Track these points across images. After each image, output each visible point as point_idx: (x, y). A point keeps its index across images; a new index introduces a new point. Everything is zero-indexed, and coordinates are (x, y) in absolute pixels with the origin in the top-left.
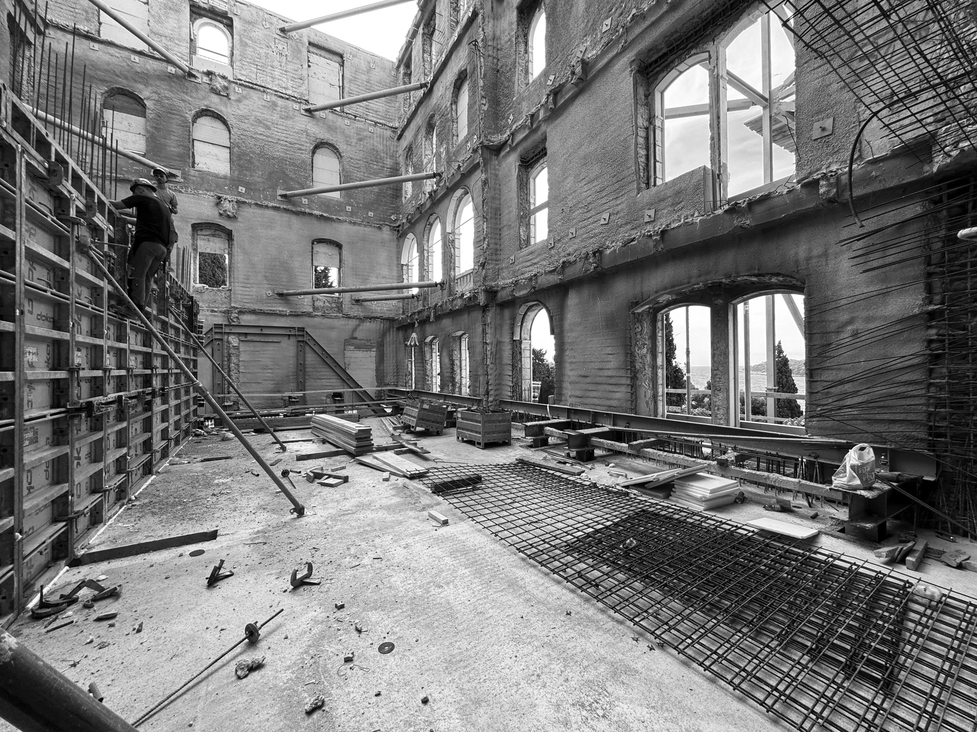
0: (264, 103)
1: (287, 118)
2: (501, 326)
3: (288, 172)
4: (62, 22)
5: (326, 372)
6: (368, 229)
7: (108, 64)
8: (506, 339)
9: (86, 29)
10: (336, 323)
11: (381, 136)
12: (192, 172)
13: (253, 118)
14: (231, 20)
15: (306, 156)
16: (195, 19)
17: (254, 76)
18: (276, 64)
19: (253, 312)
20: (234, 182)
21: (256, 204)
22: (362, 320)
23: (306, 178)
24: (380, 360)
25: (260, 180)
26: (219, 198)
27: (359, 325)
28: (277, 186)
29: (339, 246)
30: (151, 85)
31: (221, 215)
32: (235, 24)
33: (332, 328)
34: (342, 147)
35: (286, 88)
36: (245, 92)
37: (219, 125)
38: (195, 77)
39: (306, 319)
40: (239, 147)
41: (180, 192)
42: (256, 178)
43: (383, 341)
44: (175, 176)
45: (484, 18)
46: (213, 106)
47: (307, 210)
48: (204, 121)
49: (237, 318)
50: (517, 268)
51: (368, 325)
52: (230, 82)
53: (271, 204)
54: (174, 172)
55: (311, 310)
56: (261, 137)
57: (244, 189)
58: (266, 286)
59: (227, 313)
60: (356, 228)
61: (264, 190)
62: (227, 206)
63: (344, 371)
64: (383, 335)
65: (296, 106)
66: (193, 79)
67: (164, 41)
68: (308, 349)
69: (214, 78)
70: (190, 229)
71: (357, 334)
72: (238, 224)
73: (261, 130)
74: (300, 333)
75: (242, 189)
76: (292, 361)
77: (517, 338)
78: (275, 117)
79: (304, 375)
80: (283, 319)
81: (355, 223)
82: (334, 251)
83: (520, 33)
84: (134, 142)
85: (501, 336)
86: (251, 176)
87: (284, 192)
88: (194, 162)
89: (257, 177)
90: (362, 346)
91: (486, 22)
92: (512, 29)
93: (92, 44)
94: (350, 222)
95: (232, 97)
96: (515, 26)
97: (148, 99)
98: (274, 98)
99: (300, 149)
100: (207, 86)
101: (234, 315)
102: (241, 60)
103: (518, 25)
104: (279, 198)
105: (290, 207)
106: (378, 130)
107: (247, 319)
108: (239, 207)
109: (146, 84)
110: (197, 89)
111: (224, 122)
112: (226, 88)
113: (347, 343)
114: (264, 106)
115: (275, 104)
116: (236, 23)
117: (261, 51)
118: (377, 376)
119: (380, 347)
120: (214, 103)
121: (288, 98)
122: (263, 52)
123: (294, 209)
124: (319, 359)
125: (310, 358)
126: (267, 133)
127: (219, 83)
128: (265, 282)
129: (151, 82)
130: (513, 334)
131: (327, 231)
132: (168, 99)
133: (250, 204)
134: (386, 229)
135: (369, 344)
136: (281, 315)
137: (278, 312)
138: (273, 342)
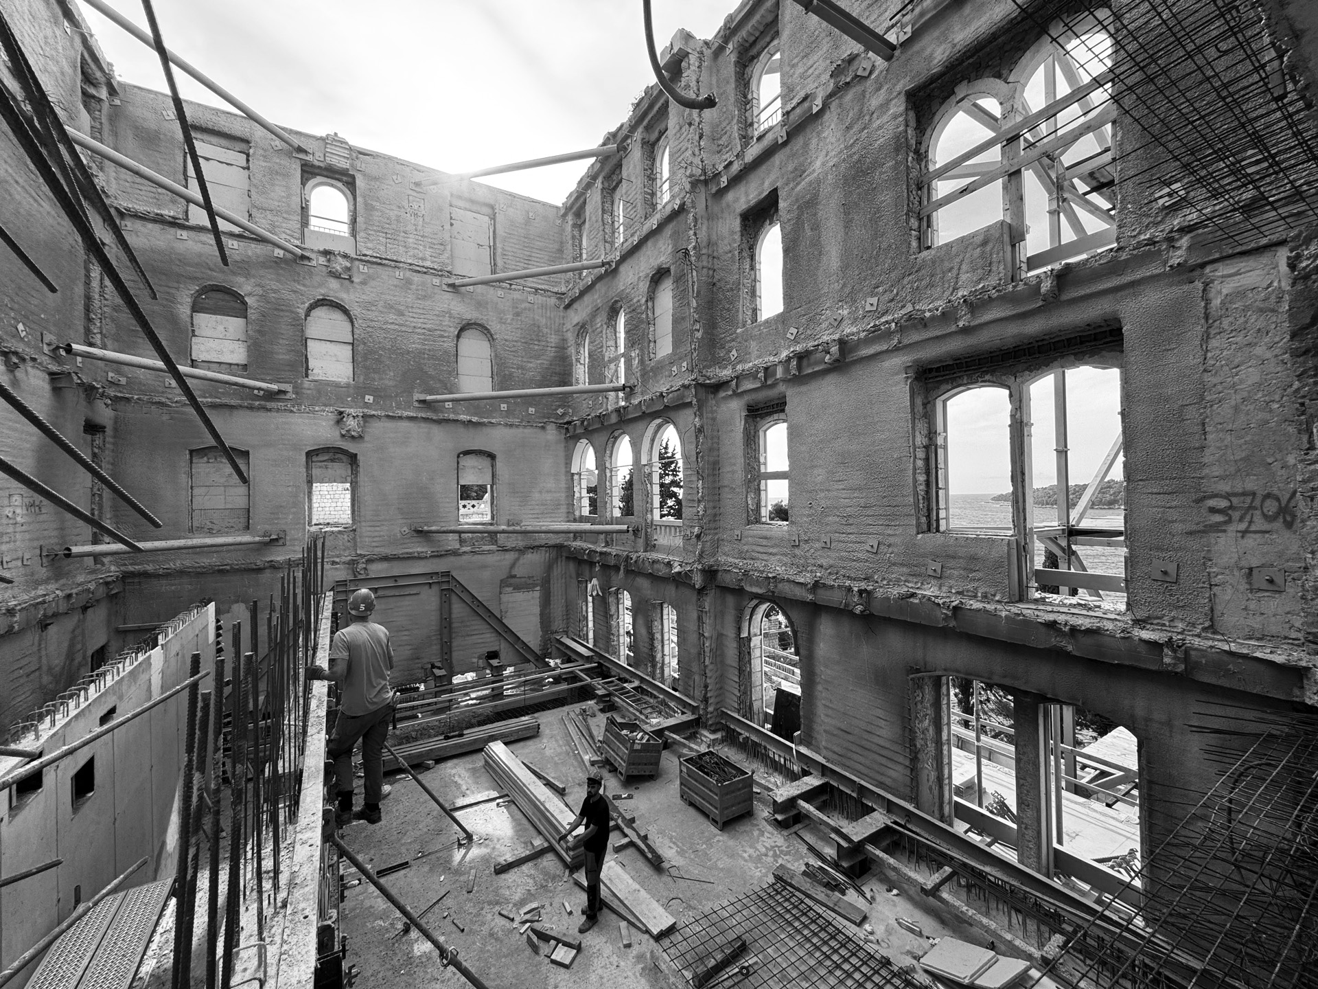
0: (396, 282)
1: (425, 297)
2: (722, 614)
3: (426, 369)
4: (141, 208)
5: (477, 625)
6: (528, 431)
7: (200, 255)
8: (730, 633)
9: (172, 214)
10: (491, 559)
11: (543, 306)
12: (306, 384)
13: (381, 303)
14: (353, 177)
15: (449, 345)
16: (308, 180)
17: (382, 248)
18: (410, 228)
19: (386, 559)
20: (358, 390)
21: (388, 416)
22: (522, 551)
23: (450, 373)
24: (546, 602)
25: (391, 383)
26: (341, 413)
27: (517, 559)
28: (413, 388)
29: (492, 456)
30: (254, 276)
31: (343, 436)
32: (358, 182)
33: (484, 567)
34: (494, 327)
35: (423, 259)
36: (371, 271)
37: (338, 316)
38: (309, 259)
39: (452, 559)
40: (365, 344)
41: (292, 411)
42: (387, 382)
43: (549, 575)
44: (285, 392)
45: (696, 220)
46: (331, 293)
47: (452, 416)
48: (320, 313)
49: (365, 569)
50: (746, 548)
51: (531, 557)
52: (353, 260)
53: (406, 414)
54: (283, 387)
55: (458, 546)
56: (392, 327)
57: (371, 398)
58: (401, 521)
59: (352, 563)
60: (513, 431)
61: (396, 396)
62: (351, 423)
63: (500, 621)
64: (549, 567)
65: (436, 281)
66: (306, 262)
67: (269, 216)
68: (454, 599)
69: (333, 258)
70: (304, 458)
71: (515, 572)
72: (365, 445)
73: (392, 317)
74: (445, 579)
75: (369, 399)
76: (434, 618)
77: (744, 634)
78: (410, 299)
79: (450, 633)
80: (422, 563)
81: (511, 426)
82: (486, 462)
83: (745, 246)
84: (232, 352)
85: (723, 627)
86: (381, 379)
87: (422, 397)
88: (307, 368)
89: (389, 379)
90: (523, 586)
91: (699, 225)
92: (734, 240)
93: (179, 232)
94: (506, 425)
95: (356, 279)
96: (737, 237)
97: (250, 294)
98: (408, 274)
99: (442, 336)
100: (324, 269)
101: (361, 566)
102: (366, 229)
103: (742, 235)
104: (416, 404)
105: (430, 415)
106: (539, 299)
107: (377, 569)
108: (365, 422)
109: (248, 276)
110: (311, 274)
111: (345, 311)
112: (349, 269)
113: (504, 583)
114: (396, 286)
115: (409, 282)
116: (360, 182)
117: (391, 213)
118: (542, 623)
119: (546, 584)
120: (333, 288)
121: (426, 271)
122: (393, 214)
123: (434, 418)
124: (468, 609)
125: (458, 610)
126: (400, 320)
127: (339, 264)
128: (400, 516)
129: (253, 272)
130: (739, 629)
131: (478, 440)
132: (275, 291)
133: (379, 417)
134: (551, 430)
135: (531, 582)
136: (419, 558)
137: (416, 555)
138: (410, 595)
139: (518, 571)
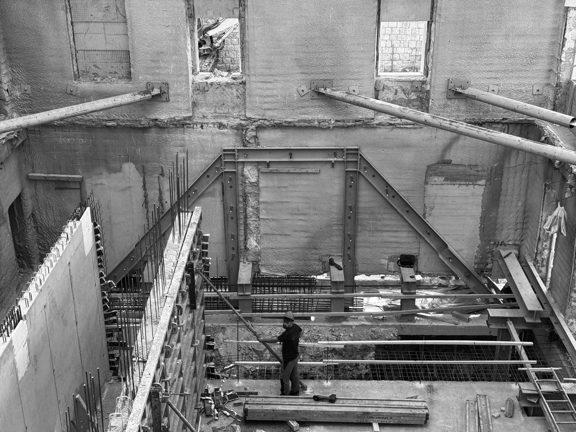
5: (389, 219)
10: (417, 136)
19: (278, 126)
24: (492, 202)
27: (456, 139)
33: (405, 146)
39: (363, 132)
43: (502, 166)
49: (256, 137)
55: (371, 116)
58: (299, 77)
59: (240, 129)
63: (422, 220)
68: (362, 184)
71: (451, 156)
74: (351, 159)
76: (336, 204)
79: (355, 224)
80: (324, 135)
90: (460, 176)
101: (250, 134)
107: (268, 139)
113: (432, 170)
118: (482, 229)
119: (495, 180)
124: (379, 199)
125: (367, 198)
128: (297, 70)
135: (473, 172)
136: (320, 128)
137: (316, 123)
138: (307, 173)
139: (455, 155)
